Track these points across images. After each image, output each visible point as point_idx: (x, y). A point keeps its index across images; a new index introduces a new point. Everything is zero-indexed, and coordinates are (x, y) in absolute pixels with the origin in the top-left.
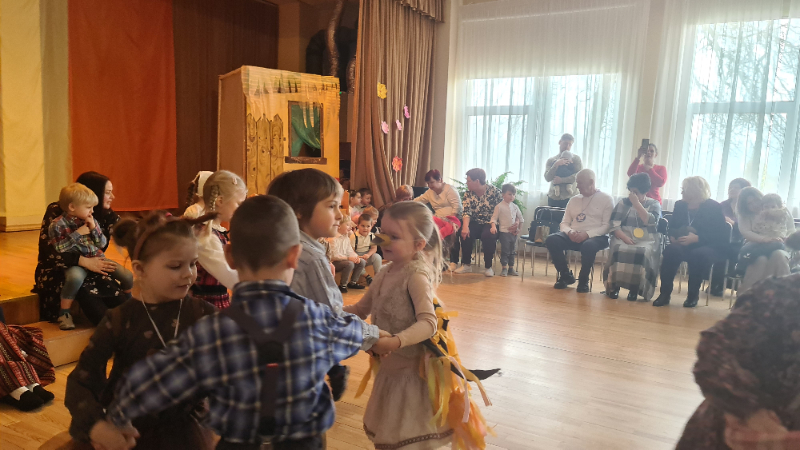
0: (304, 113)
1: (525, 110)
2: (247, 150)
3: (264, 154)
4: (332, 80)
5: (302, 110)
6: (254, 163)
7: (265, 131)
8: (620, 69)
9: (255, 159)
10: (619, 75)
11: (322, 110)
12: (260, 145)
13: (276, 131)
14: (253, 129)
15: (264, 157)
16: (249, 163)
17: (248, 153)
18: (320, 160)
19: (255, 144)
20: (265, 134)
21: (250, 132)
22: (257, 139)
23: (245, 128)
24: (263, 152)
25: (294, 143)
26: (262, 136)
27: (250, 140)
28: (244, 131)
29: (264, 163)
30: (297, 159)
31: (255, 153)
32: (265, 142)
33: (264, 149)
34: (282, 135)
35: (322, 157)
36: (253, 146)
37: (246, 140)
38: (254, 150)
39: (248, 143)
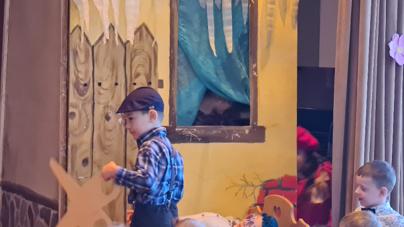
0: (211, 17)
2: (68, 116)
3: (110, 124)
6: (86, 147)
7: (114, 67)
9: (87, 137)
12: (99, 103)
13: (139, 65)
14: (84, 63)
15: (110, 131)
16: (73, 147)
17: (70, 121)
18: (247, 132)
19: (88, 100)
20: (113, 74)
21: (78, 71)
22: (93, 88)
23: (65, 62)
24: (108, 118)
25: (183, 93)
26: (106, 80)
27: (76, 92)
28: (62, 70)
29: (110, 146)
30: (189, 132)
31: (88, 121)
32: (114, 94)
33: (109, 111)
34: (155, 74)
35: (253, 125)
36: (84, 105)
37: (66, 90)
38: (87, 116)
39: (72, 100)
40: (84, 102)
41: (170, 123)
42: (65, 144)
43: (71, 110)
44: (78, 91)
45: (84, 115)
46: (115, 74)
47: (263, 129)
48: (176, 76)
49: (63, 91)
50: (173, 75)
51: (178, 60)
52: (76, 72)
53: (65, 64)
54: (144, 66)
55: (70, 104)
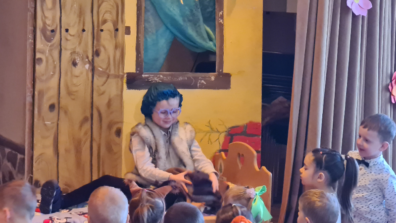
2: (35, 61)
6: (53, 92)
7: (81, 14)
9: (54, 82)
12: (66, 49)
13: (106, 12)
14: (51, 9)
15: (77, 77)
16: (40, 93)
17: (37, 67)
18: (213, 78)
19: (55, 46)
20: (80, 20)
21: (45, 17)
22: (61, 34)
23: (32, 8)
24: (75, 64)
25: (149, 40)
26: (73, 26)
27: (43, 38)
28: (29, 15)
29: (76, 91)
30: (156, 79)
31: (55, 67)
32: (81, 40)
33: (76, 57)
34: (122, 21)
35: (219, 72)
36: (50, 50)
37: (33, 35)
38: (54, 62)
39: (39, 45)
40: (51, 48)
41: (136, 70)
42: (32, 90)
43: (38, 56)
44: (45, 37)
45: (51, 61)
46: (82, 19)
47: (228, 76)
48: (143, 23)
49: (30, 36)
50: (140, 22)
51: (145, 7)
52: (43, 18)
53: (32, 10)
54: (111, 13)
55: (37, 50)
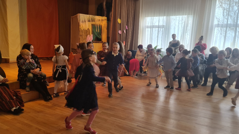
1: (163, 26)
4: (105, 18)
5: (96, 27)
7: (85, 33)
8: (193, 14)
10: (192, 16)
11: (101, 27)
13: (88, 33)
35: (102, 41)
36: (81, 38)
49: (79, 36)
53: (79, 33)
